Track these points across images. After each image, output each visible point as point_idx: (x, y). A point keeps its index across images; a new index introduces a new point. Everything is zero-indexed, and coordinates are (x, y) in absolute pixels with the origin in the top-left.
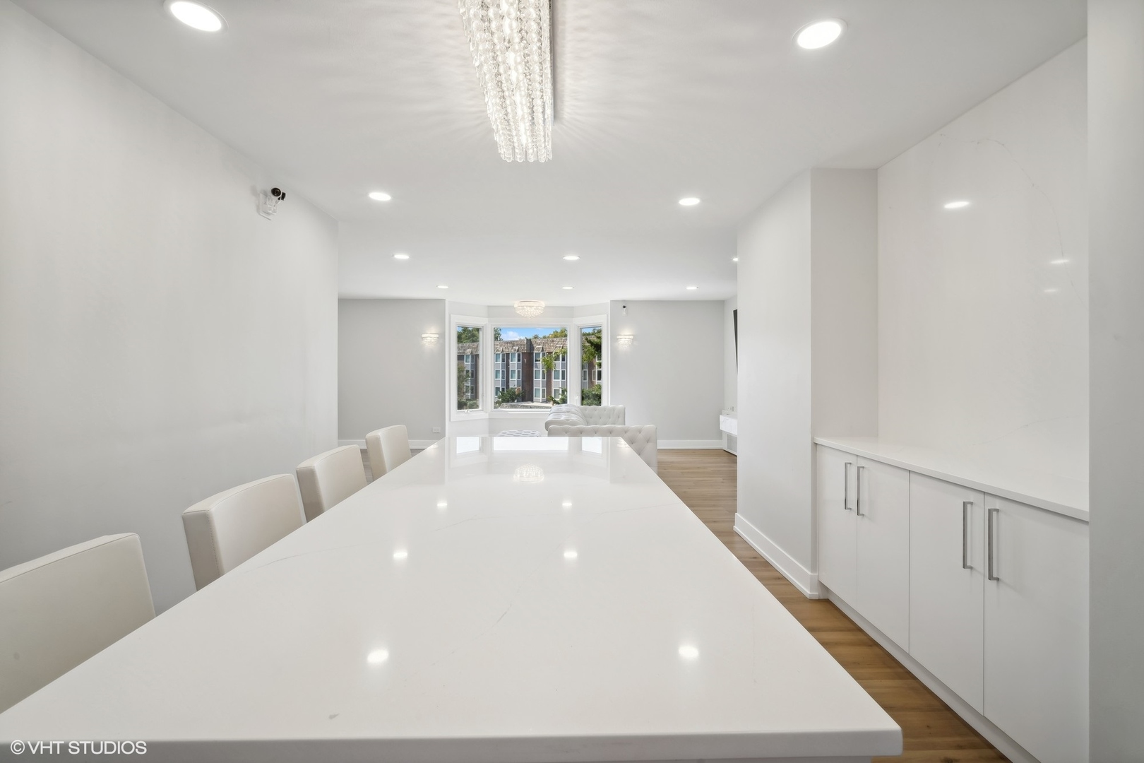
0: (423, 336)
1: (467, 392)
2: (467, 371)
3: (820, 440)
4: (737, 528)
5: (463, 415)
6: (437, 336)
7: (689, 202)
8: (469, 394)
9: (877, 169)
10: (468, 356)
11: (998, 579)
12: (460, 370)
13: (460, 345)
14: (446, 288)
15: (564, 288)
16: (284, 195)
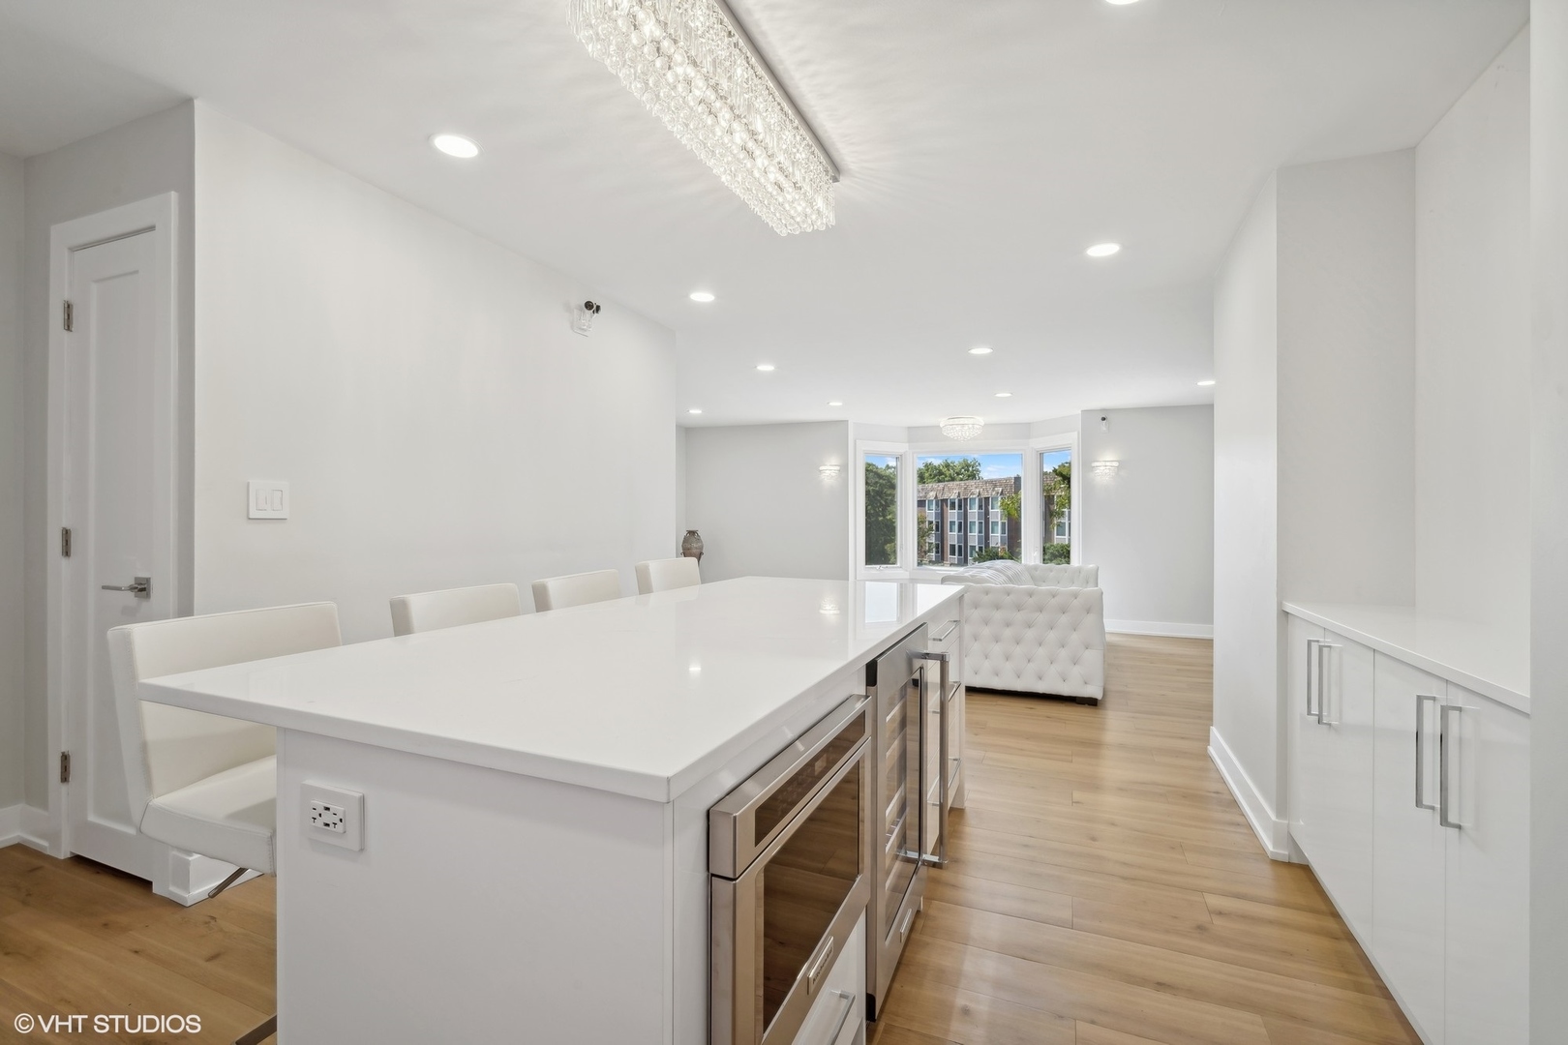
0: (821, 468)
1: (930, 551)
2: (931, 523)
3: (1290, 607)
4: (1211, 750)
5: (874, 572)
6: (838, 468)
7: (1103, 250)
9: (1415, 147)
10: (930, 502)
11: (1459, 827)
12: (921, 521)
13: (921, 486)
14: (839, 404)
15: (998, 395)
16: (598, 308)
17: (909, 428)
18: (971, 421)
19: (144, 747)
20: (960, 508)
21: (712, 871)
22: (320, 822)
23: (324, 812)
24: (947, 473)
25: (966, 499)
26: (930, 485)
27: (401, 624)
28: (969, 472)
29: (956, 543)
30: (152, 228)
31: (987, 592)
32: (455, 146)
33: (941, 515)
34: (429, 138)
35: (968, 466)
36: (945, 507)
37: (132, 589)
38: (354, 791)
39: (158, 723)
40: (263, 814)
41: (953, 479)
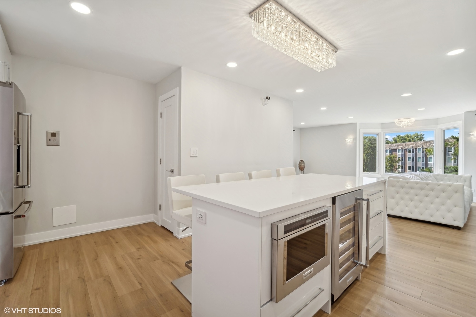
0: (346, 139)
1: (399, 168)
5: (367, 174)
6: (353, 139)
8: (400, 169)
10: (399, 150)
14: (352, 118)
15: (419, 110)
16: (270, 98)
17: (382, 124)
18: (409, 120)
19: (172, 201)
20: (413, 152)
21: (273, 238)
22: (199, 217)
23: (200, 215)
24: (408, 139)
25: (416, 149)
26: (399, 144)
27: (218, 181)
28: (419, 138)
29: (411, 165)
30: (174, 95)
31: (407, 183)
32: (232, 65)
33: (404, 155)
34: (226, 64)
35: (418, 136)
36: (406, 152)
37: (171, 171)
38: (204, 211)
39: (175, 197)
40: (190, 216)
41: (410, 141)
